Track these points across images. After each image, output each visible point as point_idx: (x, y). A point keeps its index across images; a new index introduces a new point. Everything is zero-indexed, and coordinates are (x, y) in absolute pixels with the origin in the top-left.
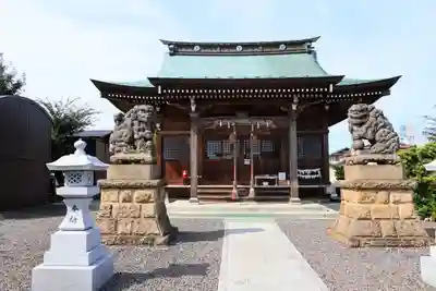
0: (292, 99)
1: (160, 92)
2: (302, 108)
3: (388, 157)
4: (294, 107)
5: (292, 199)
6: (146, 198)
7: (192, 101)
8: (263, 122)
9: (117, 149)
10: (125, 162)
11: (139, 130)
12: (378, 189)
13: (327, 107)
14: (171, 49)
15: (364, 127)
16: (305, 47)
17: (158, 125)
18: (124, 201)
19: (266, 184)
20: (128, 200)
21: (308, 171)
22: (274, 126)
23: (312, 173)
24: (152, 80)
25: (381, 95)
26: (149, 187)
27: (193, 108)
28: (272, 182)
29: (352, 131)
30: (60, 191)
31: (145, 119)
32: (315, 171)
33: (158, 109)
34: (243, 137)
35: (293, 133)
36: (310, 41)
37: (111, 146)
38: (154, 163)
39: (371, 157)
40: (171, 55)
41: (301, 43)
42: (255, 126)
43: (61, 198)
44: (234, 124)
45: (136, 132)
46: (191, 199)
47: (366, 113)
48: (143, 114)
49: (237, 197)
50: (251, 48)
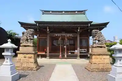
0: (78, 28)
1: (38, 25)
2: (81, 31)
3: (102, 45)
4: (79, 30)
5: (78, 58)
6: (30, 57)
7: (48, 28)
8: (69, 35)
9: (23, 42)
10: (25, 46)
11: (29, 37)
12: (99, 55)
13: (89, 31)
14: (43, 12)
15: (96, 36)
16: (83, 13)
17: (38, 35)
19: (70, 54)
20: (25, 57)
21: (83, 50)
22: (72, 36)
23: (84, 50)
24: (35, 22)
26: (32, 54)
27: (48, 30)
28: (72, 53)
29: (93, 38)
30: (3, 54)
32: (85, 50)
33: (38, 30)
34: (63, 39)
37: (21, 41)
38: (33, 46)
40: (43, 14)
41: (83, 11)
42: (67, 36)
43: (4, 56)
44: (60, 35)
45: (28, 37)
46: (47, 58)
47: (97, 32)
48: (30, 32)
49: (61, 57)
50: (67, 12)
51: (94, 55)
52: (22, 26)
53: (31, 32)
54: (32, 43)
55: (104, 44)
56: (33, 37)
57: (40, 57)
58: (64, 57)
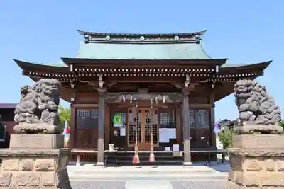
0: (185, 77)
1: (71, 70)
2: (193, 86)
3: (270, 127)
4: (187, 85)
5: (185, 163)
6: (46, 166)
7: (100, 79)
8: (160, 97)
9: (22, 119)
10: (29, 132)
11: (43, 101)
12: (264, 157)
13: (213, 86)
14: (86, 38)
15: (249, 100)
16: (194, 38)
17: (73, 99)
18: (24, 169)
22: (170, 101)
24: (65, 60)
25: (257, 76)
26: (49, 156)
27: (101, 84)
29: (238, 104)
31: (49, 92)
33: (73, 86)
35: (186, 105)
36: (198, 34)
37: (16, 116)
38: (55, 132)
39: (256, 127)
40: (86, 42)
41: (193, 35)
42: (154, 101)
44: (136, 99)
45: (40, 103)
46: (98, 163)
47: (251, 87)
48: (47, 87)
49: (138, 162)
50: (152, 38)
51: (248, 157)
52: (26, 73)
53: (50, 87)
54: (52, 122)
55: (277, 124)
56: (57, 103)
57: (78, 160)
58: (148, 159)
